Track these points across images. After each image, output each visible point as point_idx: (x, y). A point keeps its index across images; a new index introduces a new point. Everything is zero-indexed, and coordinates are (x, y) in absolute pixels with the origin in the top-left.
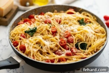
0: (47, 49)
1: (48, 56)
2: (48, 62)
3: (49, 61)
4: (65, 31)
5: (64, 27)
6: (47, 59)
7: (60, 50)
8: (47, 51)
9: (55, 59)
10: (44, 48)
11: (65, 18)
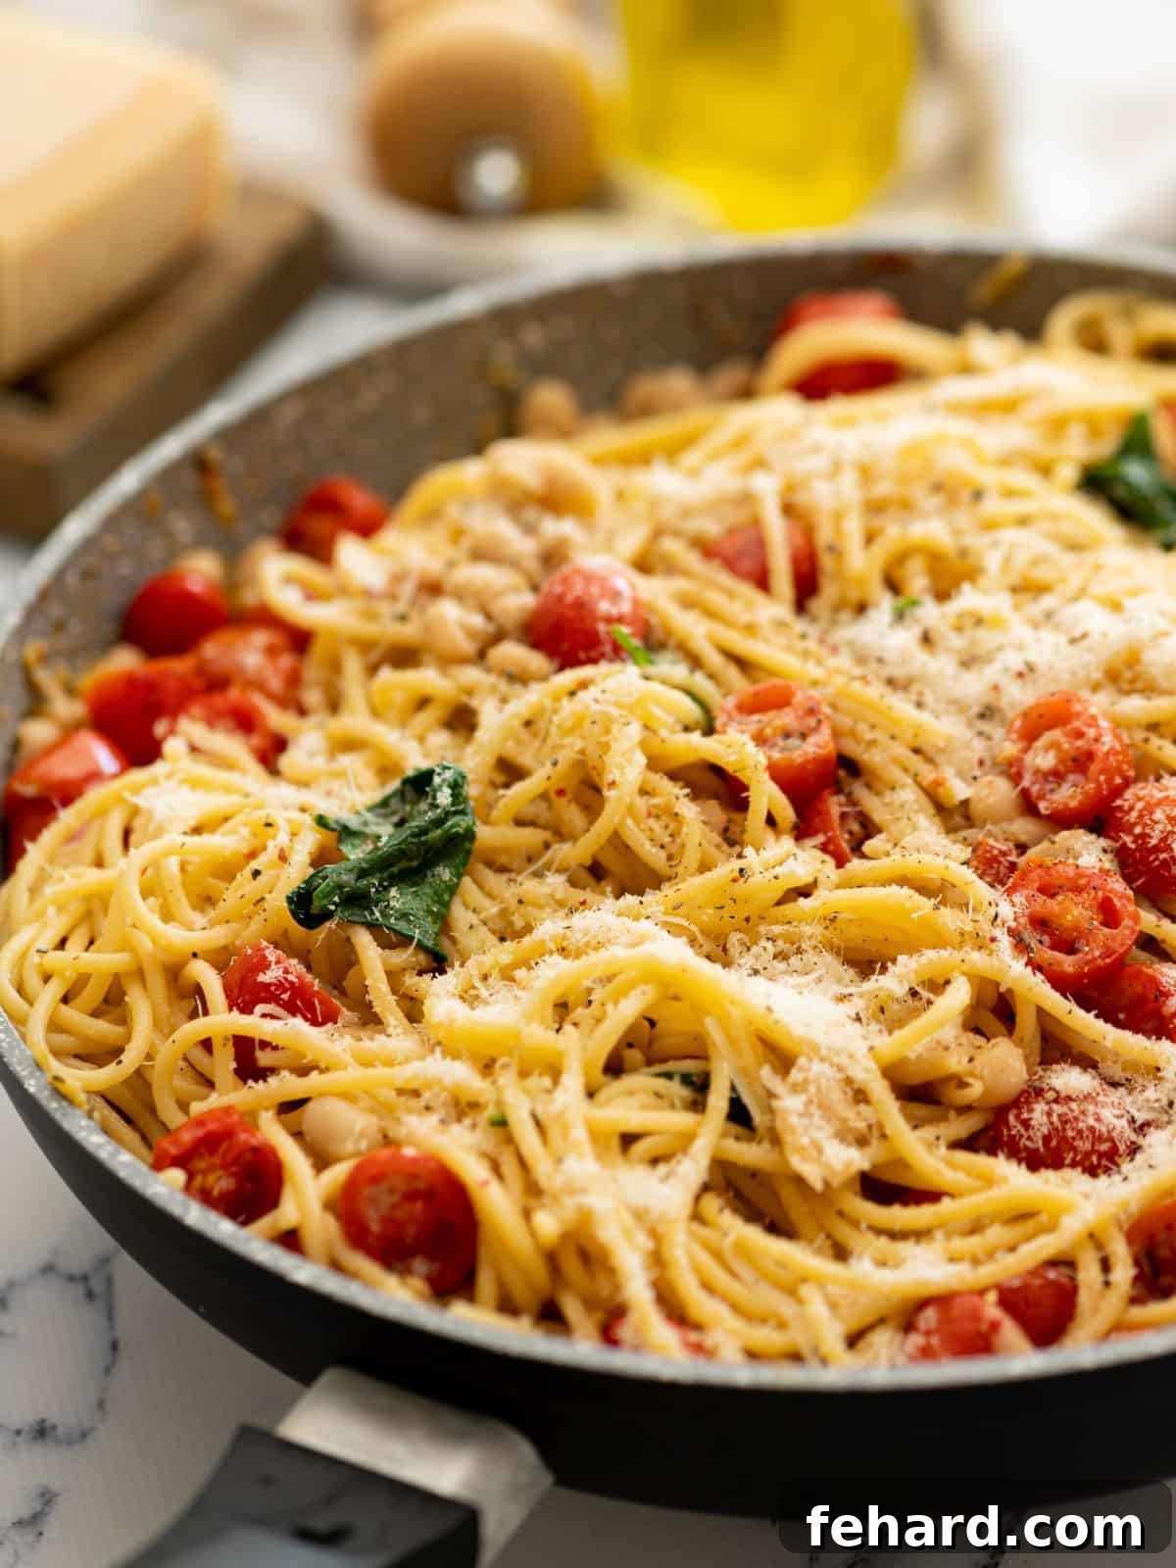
0: (857, 1118)
1: (920, 1235)
2: (981, 1343)
3: (991, 1309)
4: (987, 713)
5: (926, 639)
6: (942, 1301)
7: (1069, 1079)
8: (862, 1142)
9: (1065, 1262)
10: (790, 1104)
11: (866, 474)
